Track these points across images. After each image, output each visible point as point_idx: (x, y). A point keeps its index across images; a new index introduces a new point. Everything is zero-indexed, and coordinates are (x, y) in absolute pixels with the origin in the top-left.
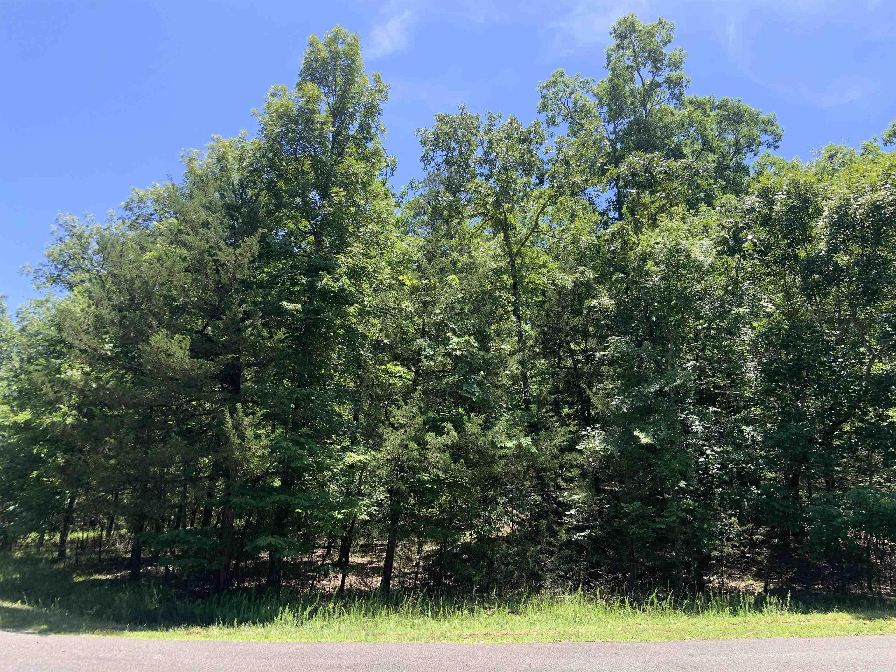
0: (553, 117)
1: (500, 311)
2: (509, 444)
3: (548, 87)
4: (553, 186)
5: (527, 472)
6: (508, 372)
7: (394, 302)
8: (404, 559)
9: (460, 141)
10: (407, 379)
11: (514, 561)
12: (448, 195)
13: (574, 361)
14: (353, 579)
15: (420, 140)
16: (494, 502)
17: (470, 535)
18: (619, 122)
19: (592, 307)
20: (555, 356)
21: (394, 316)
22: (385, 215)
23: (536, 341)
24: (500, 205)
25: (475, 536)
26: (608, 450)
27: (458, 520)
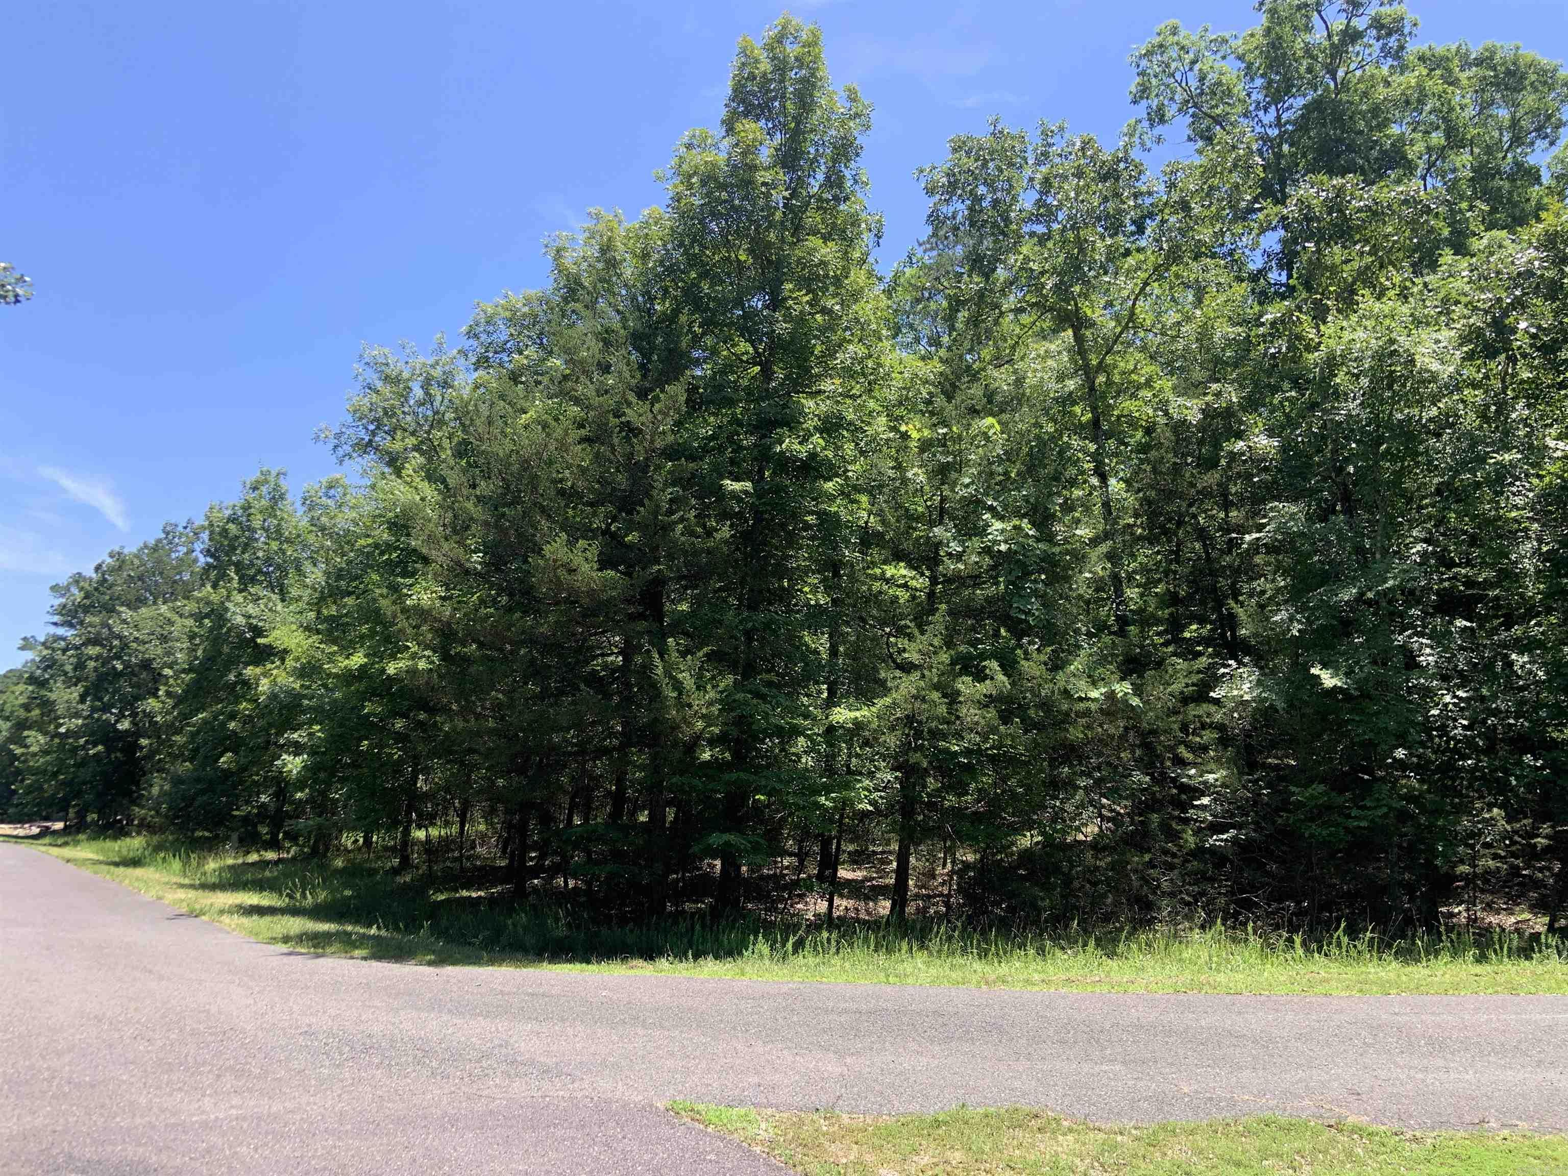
0: (1160, 109)
1: (1071, 471)
2: (1094, 694)
3: (1149, 54)
4: (1161, 249)
5: (1123, 737)
6: (1088, 575)
7: (892, 468)
8: (924, 874)
9: (993, 181)
10: (916, 589)
11: (1107, 878)
12: (976, 279)
13: (1205, 546)
14: (844, 903)
15: (923, 185)
16: (1070, 785)
17: (1032, 836)
18: (1286, 105)
19: (1236, 454)
20: (1169, 541)
21: (896, 490)
22: (874, 326)
23: (1136, 515)
24: (1066, 290)
25: (1040, 838)
26: (1266, 699)
27: (1008, 813)
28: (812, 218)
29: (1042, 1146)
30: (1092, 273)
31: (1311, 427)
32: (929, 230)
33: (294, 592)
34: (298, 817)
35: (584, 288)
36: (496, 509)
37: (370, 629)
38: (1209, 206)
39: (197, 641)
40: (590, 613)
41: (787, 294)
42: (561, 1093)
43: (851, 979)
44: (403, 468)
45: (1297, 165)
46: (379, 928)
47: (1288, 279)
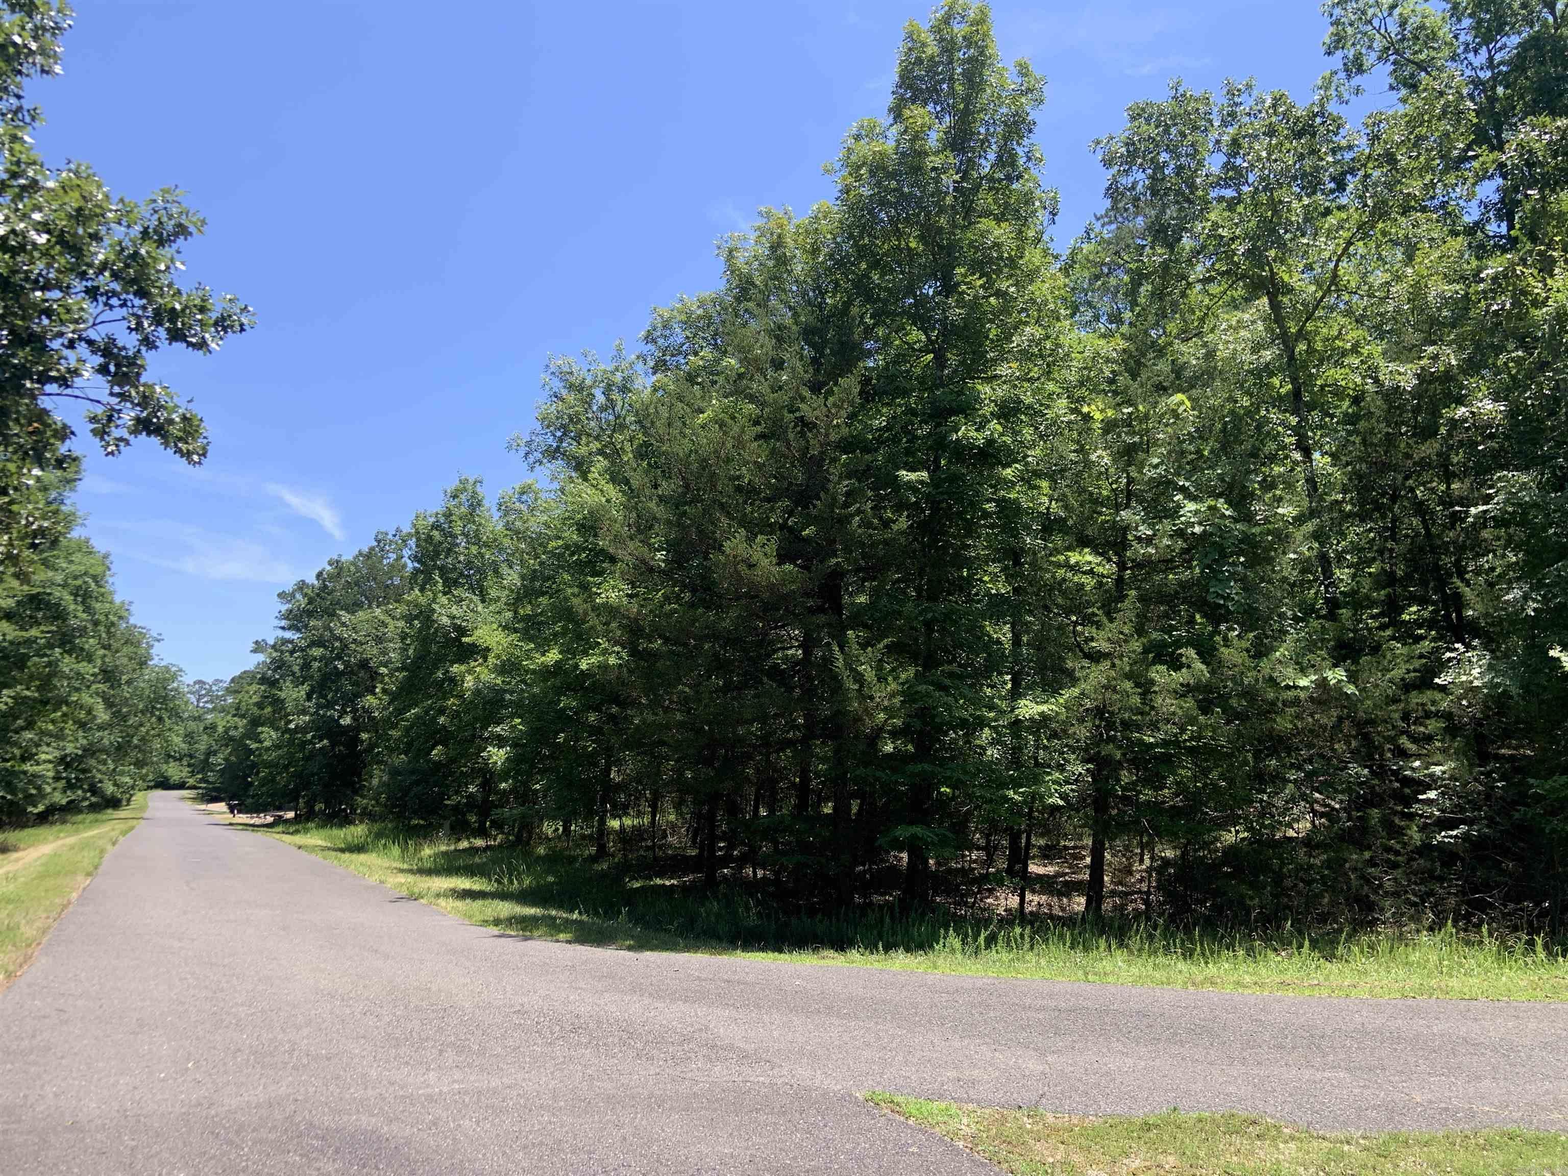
0: (1358, 58)
1: (1271, 446)
2: (1303, 682)
4: (1366, 205)
5: (1337, 728)
6: (1292, 556)
7: (1074, 451)
8: (1120, 871)
9: (1177, 147)
10: (1103, 576)
11: (1323, 877)
12: (1159, 250)
13: (1424, 521)
14: (1036, 898)
15: (1100, 158)
16: (1278, 779)
17: (1237, 832)
18: (1498, 45)
19: (1457, 421)
20: (1384, 517)
21: (1079, 474)
22: (1052, 306)
23: (1345, 491)
24: (1260, 255)
25: (1246, 834)
26: (1498, 685)
27: (1209, 808)
28: (985, 199)
29: (1262, 1154)
30: (1288, 236)
31: (1542, 389)
32: (1108, 203)
33: (493, 593)
34: (502, 807)
35: (756, 286)
36: (677, 508)
37: (563, 627)
38: (1418, 157)
39: (408, 642)
40: (769, 608)
41: (959, 278)
42: (762, 1079)
43: (1047, 975)
44: (589, 472)
45: (1514, 108)
46: (580, 913)
47: (1509, 230)
